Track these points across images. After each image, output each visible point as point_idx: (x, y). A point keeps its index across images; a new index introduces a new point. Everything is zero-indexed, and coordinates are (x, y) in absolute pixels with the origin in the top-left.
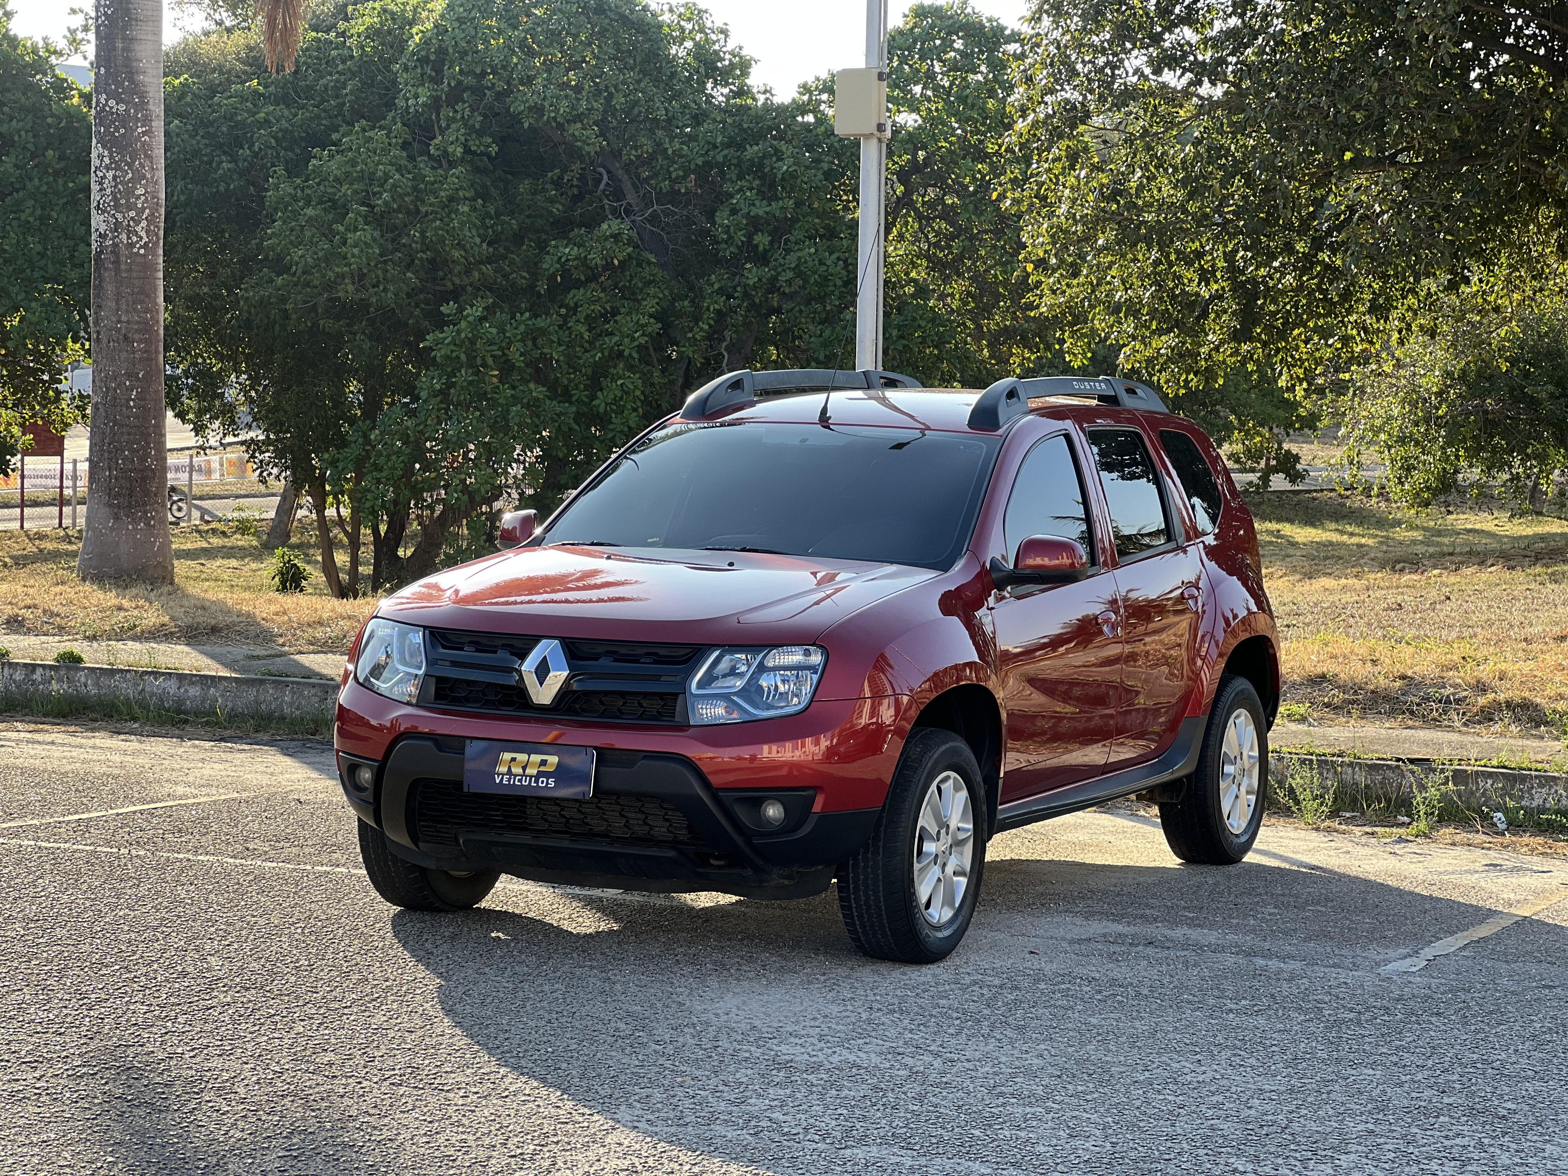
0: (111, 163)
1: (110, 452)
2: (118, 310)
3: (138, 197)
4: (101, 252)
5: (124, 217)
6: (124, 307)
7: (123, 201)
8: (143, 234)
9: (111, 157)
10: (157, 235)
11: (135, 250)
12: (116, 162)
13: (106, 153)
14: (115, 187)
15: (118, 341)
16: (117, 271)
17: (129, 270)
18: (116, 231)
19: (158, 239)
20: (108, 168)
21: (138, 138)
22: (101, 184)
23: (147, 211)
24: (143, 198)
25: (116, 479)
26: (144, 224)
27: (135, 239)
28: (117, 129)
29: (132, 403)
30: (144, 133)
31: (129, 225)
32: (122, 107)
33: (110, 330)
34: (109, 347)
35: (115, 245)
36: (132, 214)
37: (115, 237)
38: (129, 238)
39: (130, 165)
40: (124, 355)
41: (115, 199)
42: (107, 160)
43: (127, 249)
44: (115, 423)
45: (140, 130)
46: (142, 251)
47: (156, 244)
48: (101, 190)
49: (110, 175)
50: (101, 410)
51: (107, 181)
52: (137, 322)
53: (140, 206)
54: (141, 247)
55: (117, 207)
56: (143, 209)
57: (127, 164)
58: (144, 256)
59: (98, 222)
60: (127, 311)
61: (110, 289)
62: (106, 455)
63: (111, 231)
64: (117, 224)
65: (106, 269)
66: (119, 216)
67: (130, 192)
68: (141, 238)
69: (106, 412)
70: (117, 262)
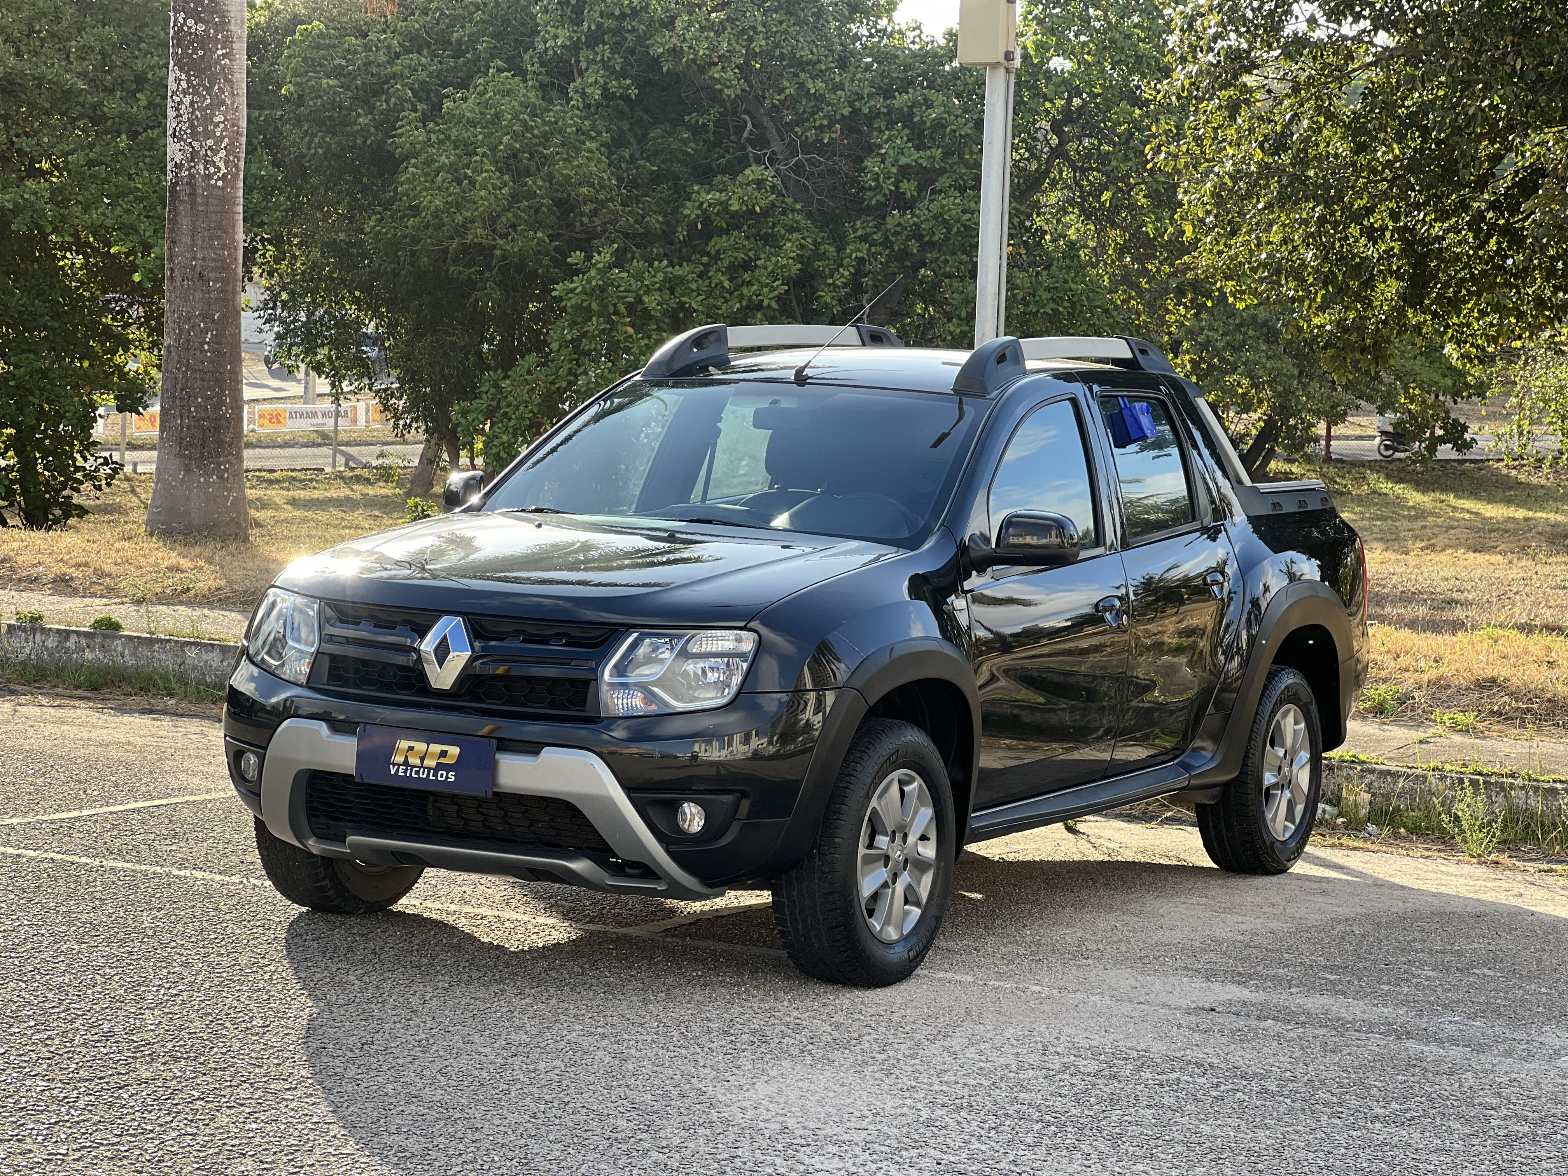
0: (189, 87)
1: (182, 399)
2: (192, 246)
3: (217, 125)
4: (177, 183)
5: (201, 146)
6: (199, 243)
7: (200, 129)
8: (221, 165)
9: (188, 81)
10: (236, 166)
11: (213, 182)
12: (194, 87)
13: (183, 76)
14: (193, 113)
15: (192, 280)
16: (193, 204)
17: (207, 204)
18: (192, 160)
19: (238, 170)
20: (185, 92)
21: (218, 62)
22: (177, 109)
23: (226, 140)
24: (222, 125)
25: (188, 428)
26: (222, 153)
27: (212, 170)
28: (195, 51)
29: (206, 347)
30: (225, 56)
31: (206, 155)
32: (201, 27)
33: (185, 268)
34: (183, 286)
35: (192, 176)
36: (210, 142)
37: (191, 167)
38: (206, 168)
39: (209, 90)
40: (199, 295)
41: (192, 127)
42: (184, 84)
43: (203, 180)
44: (188, 366)
45: (220, 52)
46: (220, 183)
47: (235, 176)
48: (177, 116)
49: (187, 100)
50: (174, 353)
51: (184, 107)
52: (214, 260)
53: (218, 134)
54: (219, 179)
55: (194, 135)
56: (222, 138)
57: (206, 88)
58: (222, 188)
59: (174, 151)
60: (203, 248)
61: (185, 223)
62: (178, 402)
63: (187, 162)
64: (194, 154)
65: (181, 202)
66: (196, 145)
67: (208, 119)
68: (219, 169)
69: (179, 355)
70: (193, 195)
